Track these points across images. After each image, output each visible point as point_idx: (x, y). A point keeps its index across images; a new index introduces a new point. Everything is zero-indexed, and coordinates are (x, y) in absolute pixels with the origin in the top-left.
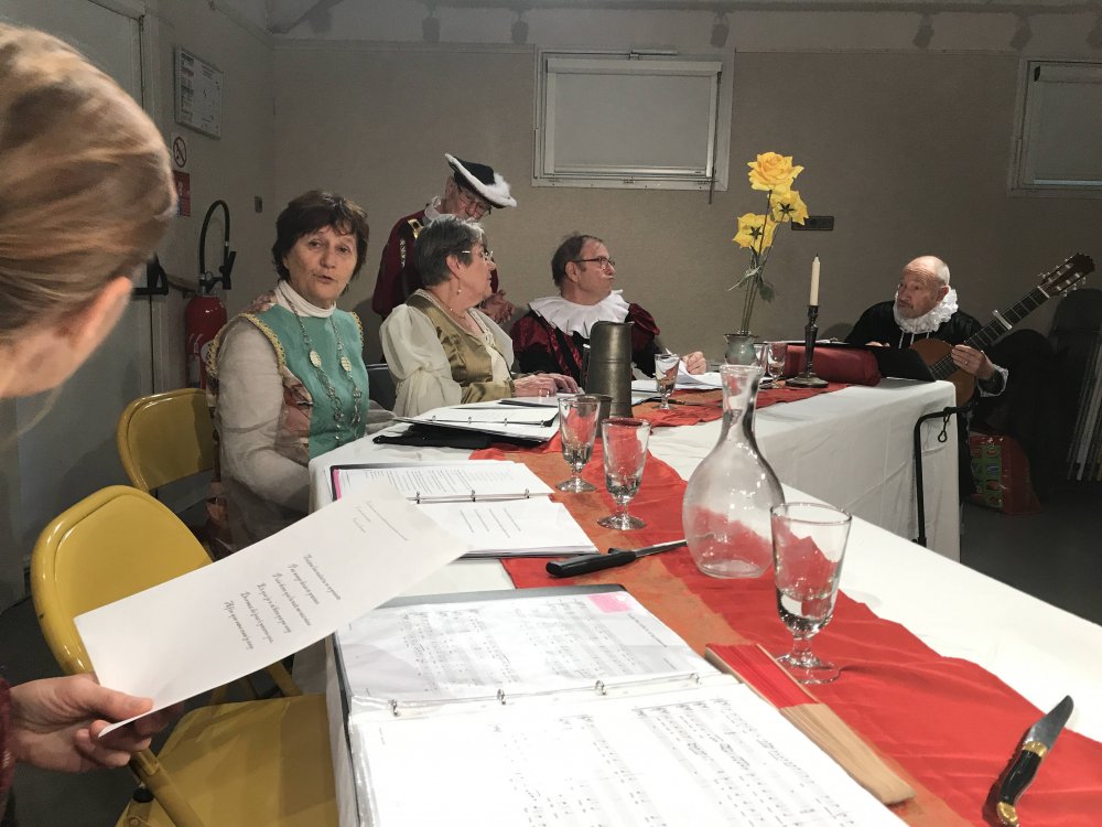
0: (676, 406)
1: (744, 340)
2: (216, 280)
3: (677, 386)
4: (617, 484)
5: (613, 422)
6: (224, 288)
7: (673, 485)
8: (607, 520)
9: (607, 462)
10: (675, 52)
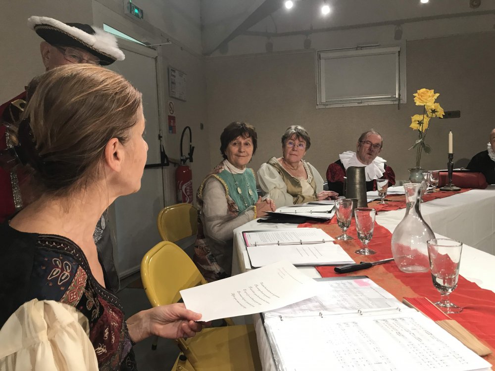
0: (388, 202)
1: (417, 171)
2: (187, 158)
3: (388, 193)
4: (362, 235)
5: (359, 210)
6: (190, 161)
7: (387, 236)
8: (359, 251)
9: (357, 227)
10: (378, 45)
